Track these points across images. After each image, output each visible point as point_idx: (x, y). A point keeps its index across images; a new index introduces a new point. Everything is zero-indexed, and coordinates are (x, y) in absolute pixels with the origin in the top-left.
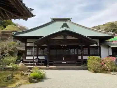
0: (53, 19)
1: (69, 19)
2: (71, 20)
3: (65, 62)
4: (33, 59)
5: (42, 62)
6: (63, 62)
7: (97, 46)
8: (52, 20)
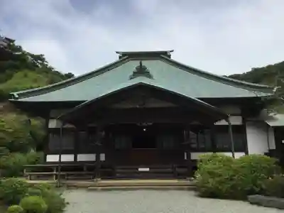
0: (124, 54)
1: (165, 53)
2: (170, 56)
3: (148, 169)
4: (57, 160)
5: (85, 169)
6: (140, 169)
7: (227, 124)
8: (120, 57)
